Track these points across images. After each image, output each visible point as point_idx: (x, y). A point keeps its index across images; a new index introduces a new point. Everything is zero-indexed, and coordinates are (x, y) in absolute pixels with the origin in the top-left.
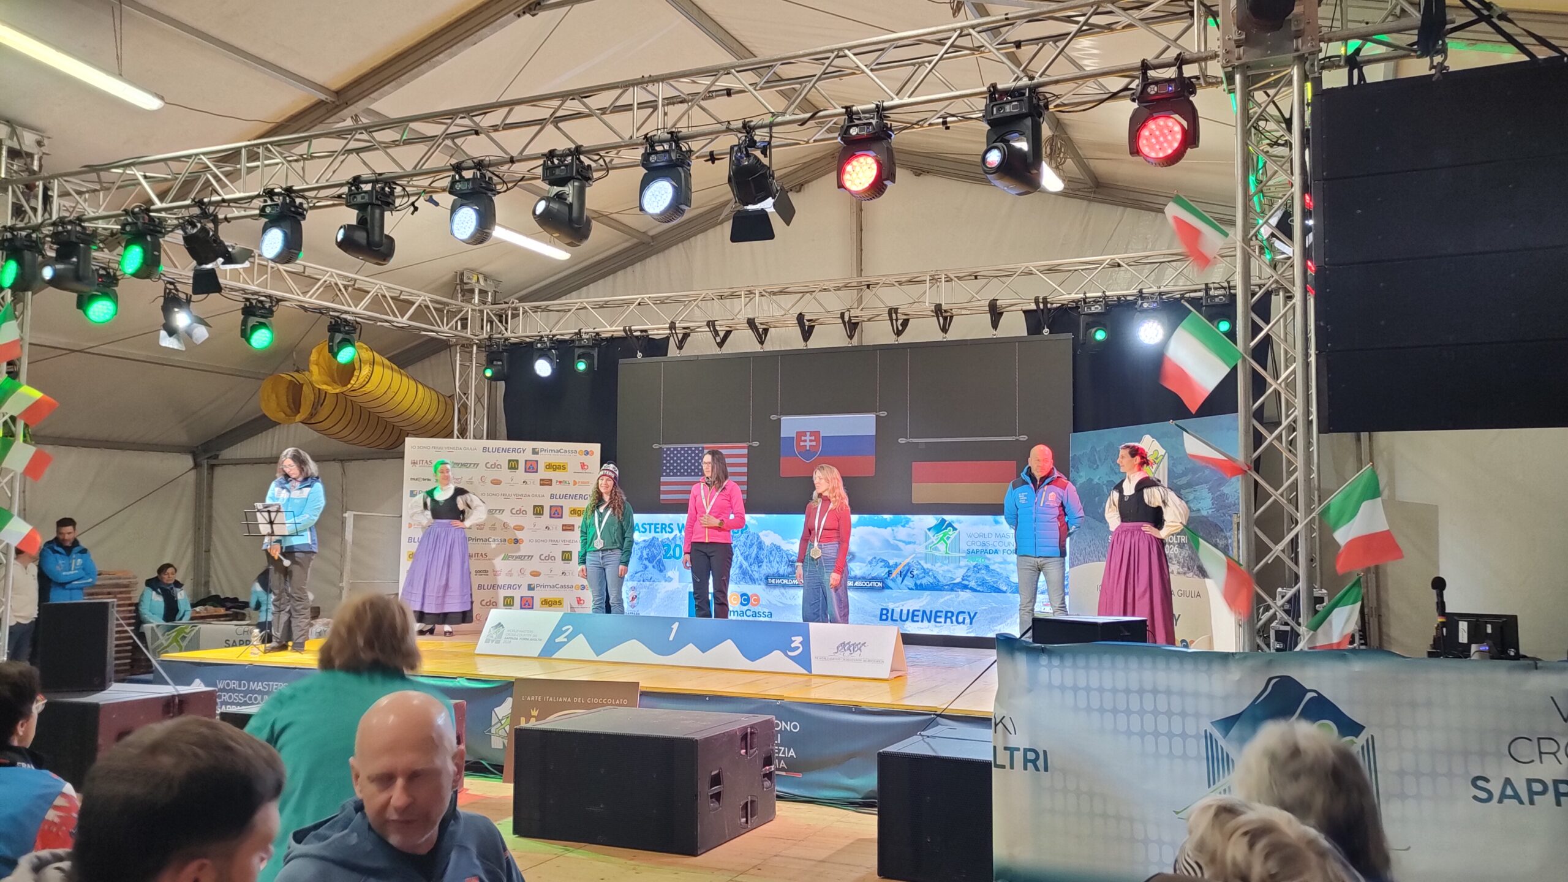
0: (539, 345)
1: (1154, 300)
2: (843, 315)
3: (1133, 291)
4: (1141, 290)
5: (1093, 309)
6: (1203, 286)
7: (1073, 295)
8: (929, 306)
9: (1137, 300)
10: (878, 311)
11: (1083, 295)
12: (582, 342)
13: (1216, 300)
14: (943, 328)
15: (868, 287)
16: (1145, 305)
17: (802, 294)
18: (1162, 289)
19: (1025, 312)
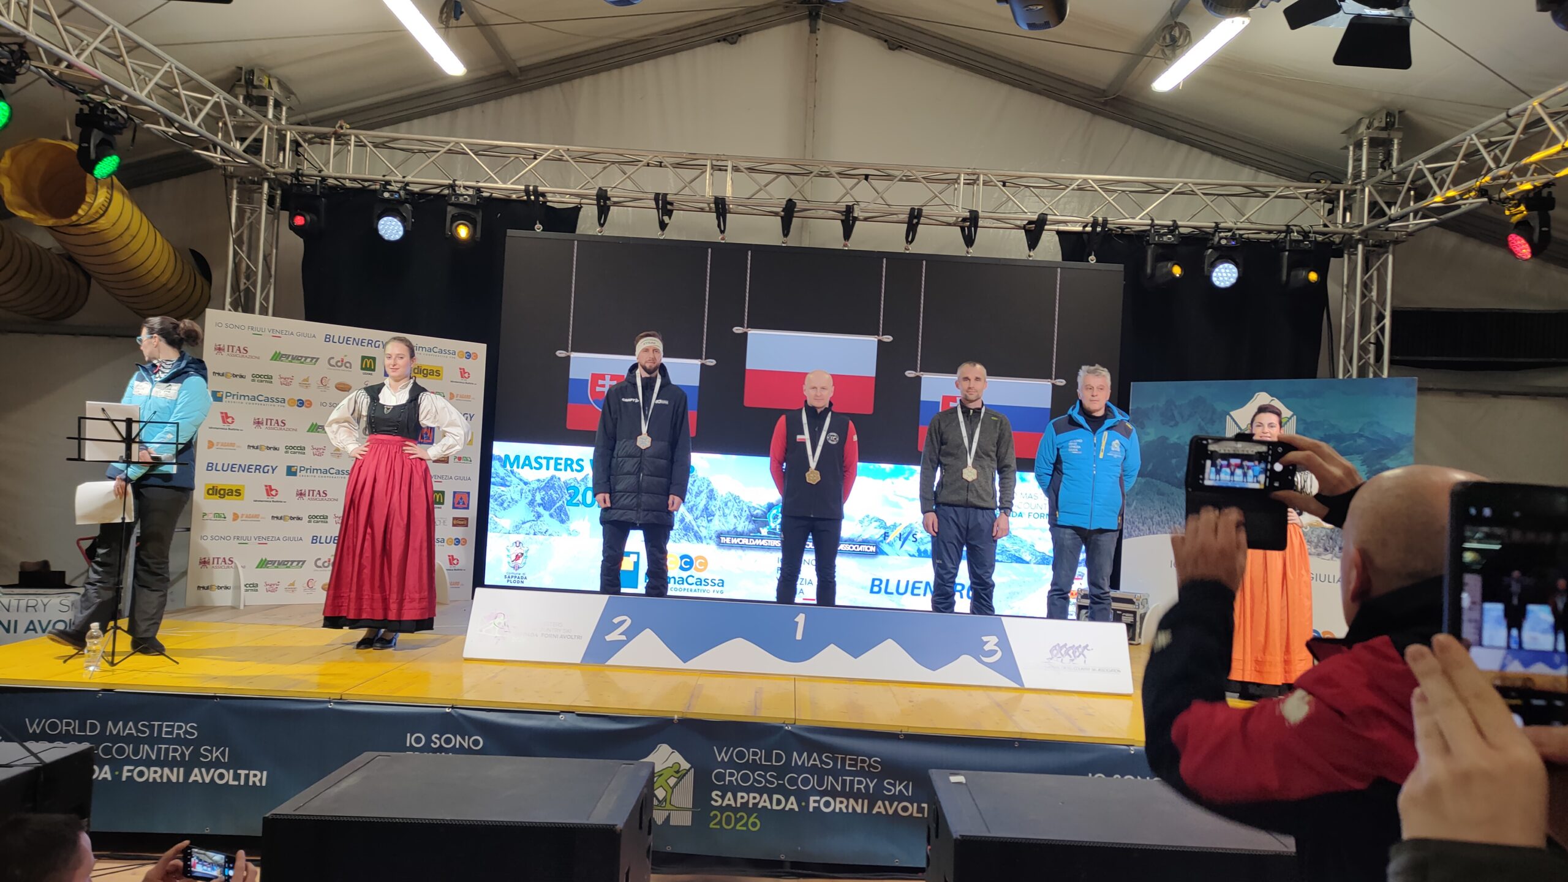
0: (386, 195)
1: (1233, 237)
2: (849, 209)
3: (1207, 223)
4: (1217, 224)
5: (1165, 239)
6: (1284, 228)
7: (1137, 221)
8: (961, 211)
9: (1213, 235)
10: (893, 209)
11: (1150, 222)
12: (461, 199)
13: (1302, 245)
14: (969, 241)
15: (867, 177)
16: (1223, 242)
17: (775, 175)
18: (1239, 225)
19: (1059, 233)
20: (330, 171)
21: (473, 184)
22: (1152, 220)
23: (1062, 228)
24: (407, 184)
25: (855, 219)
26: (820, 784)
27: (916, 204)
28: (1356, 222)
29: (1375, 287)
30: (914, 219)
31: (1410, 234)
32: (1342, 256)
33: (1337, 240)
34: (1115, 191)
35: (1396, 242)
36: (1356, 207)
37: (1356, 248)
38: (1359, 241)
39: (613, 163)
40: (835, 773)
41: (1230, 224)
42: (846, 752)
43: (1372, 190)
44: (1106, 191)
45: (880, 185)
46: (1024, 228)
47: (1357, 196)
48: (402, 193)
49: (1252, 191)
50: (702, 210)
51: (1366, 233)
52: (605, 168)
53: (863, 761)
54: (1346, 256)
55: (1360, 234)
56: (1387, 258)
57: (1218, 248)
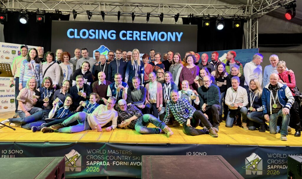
0: (21, 12)
1: (222, 18)
2: (133, 13)
3: (216, 14)
4: (218, 15)
5: (207, 18)
6: (234, 15)
7: (200, 14)
8: (159, 13)
9: (218, 17)
10: (144, 13)
11: (203, 14)
12: (40, 13)
13: (238, 19)
14: (162, 20)
15: (137, 6)
16: (220, 19)
17: (116, 6)
18: (223, 15)
19: (182, 18)
20: (8, 7)
21: (43, 9)
22: (204, 14)
23: (183, 17)
24: (27, 10)
25: (135, 16)
26: (116, 158)
27: (149, 11)
28: (249, 14)
29: (254, 29)
30: (148, 15)
31: (262, 16)
32: (247, 22)
33: (246, 18)
34: (195, 8)
35: (259, 18)
36: (250, 11)
37: (250, 20)
38: (250, 18)
39: (77, 4)
40: (120, 155)
41: (221, 15)
42: (122, 149)
43: (253, 6)
44: (193, 8)
45: (140, 8)
46: (174, 17)
47: (250, 7)
48: (25, 12)
49: (226, 7)
50: (99, 14)
51: (252, 16)
52: (75, 5)
53: (127, 152)
54: (248, 22)
55: (251, 16)
56: (257, 22)
57: (219, 20)
